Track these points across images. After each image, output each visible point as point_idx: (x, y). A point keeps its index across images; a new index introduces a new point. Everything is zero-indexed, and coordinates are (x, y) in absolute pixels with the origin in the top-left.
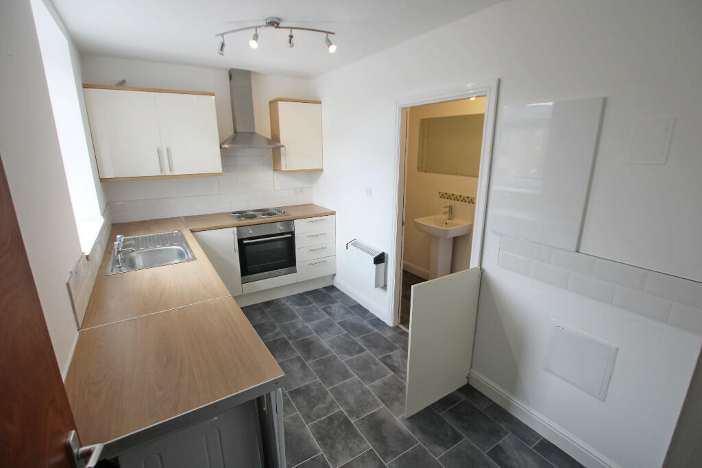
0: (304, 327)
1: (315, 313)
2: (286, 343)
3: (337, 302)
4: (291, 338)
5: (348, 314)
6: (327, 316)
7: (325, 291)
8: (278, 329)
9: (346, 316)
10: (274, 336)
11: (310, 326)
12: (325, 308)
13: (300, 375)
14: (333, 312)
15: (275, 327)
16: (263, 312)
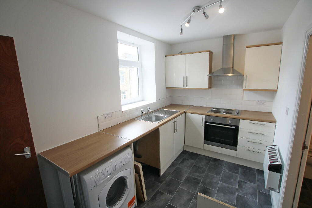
0: (216, 183)
1: (232, 180)
2: (198, 183)
3: (255, 183)
4: (203, 182)
5: (251, 195)
6: (237, 187)
7: (256, 172)
8: (204, 175)
9: (250, 196)
10: (198, 176)
11: (220, 184)
12: (242, 182)
13: (182, 202)
14: (244, 187)
15: (203, 172)
16: (208, 163)
